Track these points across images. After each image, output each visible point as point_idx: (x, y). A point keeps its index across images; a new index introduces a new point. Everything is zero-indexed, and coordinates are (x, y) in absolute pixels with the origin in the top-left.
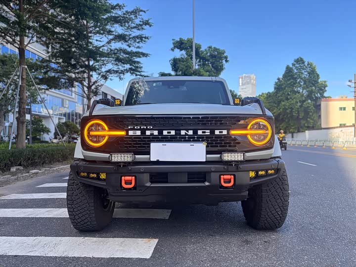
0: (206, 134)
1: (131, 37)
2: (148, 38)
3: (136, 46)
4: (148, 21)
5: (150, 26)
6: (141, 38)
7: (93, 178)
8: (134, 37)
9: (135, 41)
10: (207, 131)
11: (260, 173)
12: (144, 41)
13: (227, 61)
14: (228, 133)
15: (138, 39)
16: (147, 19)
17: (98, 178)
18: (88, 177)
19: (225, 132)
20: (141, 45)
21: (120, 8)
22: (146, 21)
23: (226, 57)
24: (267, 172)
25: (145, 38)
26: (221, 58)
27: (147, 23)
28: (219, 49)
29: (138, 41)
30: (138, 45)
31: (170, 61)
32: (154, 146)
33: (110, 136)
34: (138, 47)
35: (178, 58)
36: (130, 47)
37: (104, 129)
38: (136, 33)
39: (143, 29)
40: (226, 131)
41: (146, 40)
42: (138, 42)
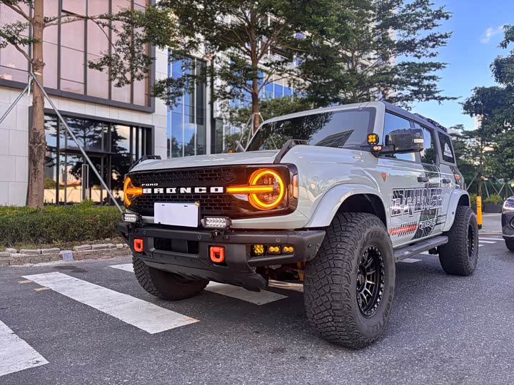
0: (203, 192)
1: (416, 42)
2: (446, 37)
3: (428, 54)
4: (440, 11)
5: (447, 17)
6: (434, 39)
8: (423, 41)
9: (427, 46)
10: (203, 188)
11: (272, 249)
12: (442, 43)
14: (225, 190)
15: (430, 41)
16: (438, 9)
19: (221, 190)
20: (437, 49)
21: (398, 4)
22: (437, 12)
24: (281, 249)
25: (441, 36)
27: (439, 15)
29: (431, 44)
30: (430, 50)
31: (491, 66)
34: (432, 55)
35: (505, 57)
36: (419, 57)
38: (422, 34)
39: (434, 25)
40: (222, 188)
41: (444, 40)
42: (433, 46)
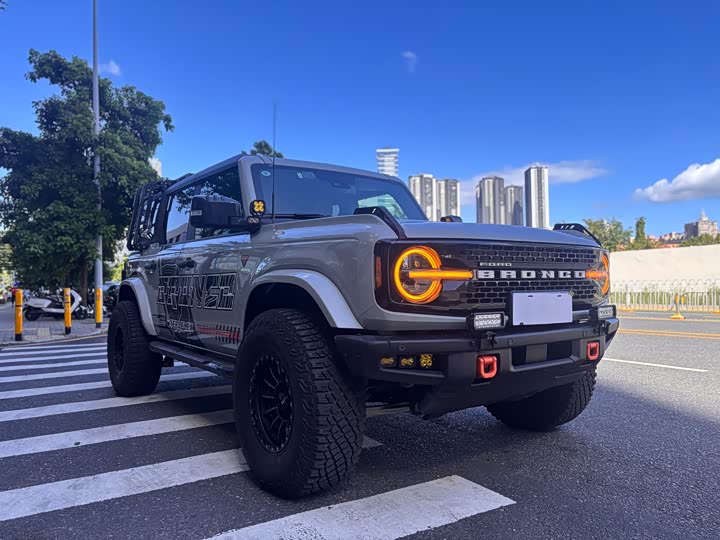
7: (407, 368)
13: (168, 127)
14: (586, 275)
17: (417, 366)
18: (397, 365)
23: (167, 119)
26: (156, 120)
28: (150, 99)
32: (519, 299)
33: (443, 281)
37: (429, 267)
40: (584, 272)
